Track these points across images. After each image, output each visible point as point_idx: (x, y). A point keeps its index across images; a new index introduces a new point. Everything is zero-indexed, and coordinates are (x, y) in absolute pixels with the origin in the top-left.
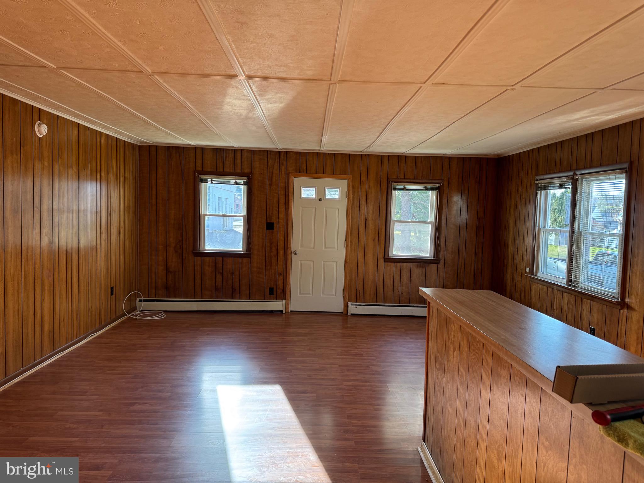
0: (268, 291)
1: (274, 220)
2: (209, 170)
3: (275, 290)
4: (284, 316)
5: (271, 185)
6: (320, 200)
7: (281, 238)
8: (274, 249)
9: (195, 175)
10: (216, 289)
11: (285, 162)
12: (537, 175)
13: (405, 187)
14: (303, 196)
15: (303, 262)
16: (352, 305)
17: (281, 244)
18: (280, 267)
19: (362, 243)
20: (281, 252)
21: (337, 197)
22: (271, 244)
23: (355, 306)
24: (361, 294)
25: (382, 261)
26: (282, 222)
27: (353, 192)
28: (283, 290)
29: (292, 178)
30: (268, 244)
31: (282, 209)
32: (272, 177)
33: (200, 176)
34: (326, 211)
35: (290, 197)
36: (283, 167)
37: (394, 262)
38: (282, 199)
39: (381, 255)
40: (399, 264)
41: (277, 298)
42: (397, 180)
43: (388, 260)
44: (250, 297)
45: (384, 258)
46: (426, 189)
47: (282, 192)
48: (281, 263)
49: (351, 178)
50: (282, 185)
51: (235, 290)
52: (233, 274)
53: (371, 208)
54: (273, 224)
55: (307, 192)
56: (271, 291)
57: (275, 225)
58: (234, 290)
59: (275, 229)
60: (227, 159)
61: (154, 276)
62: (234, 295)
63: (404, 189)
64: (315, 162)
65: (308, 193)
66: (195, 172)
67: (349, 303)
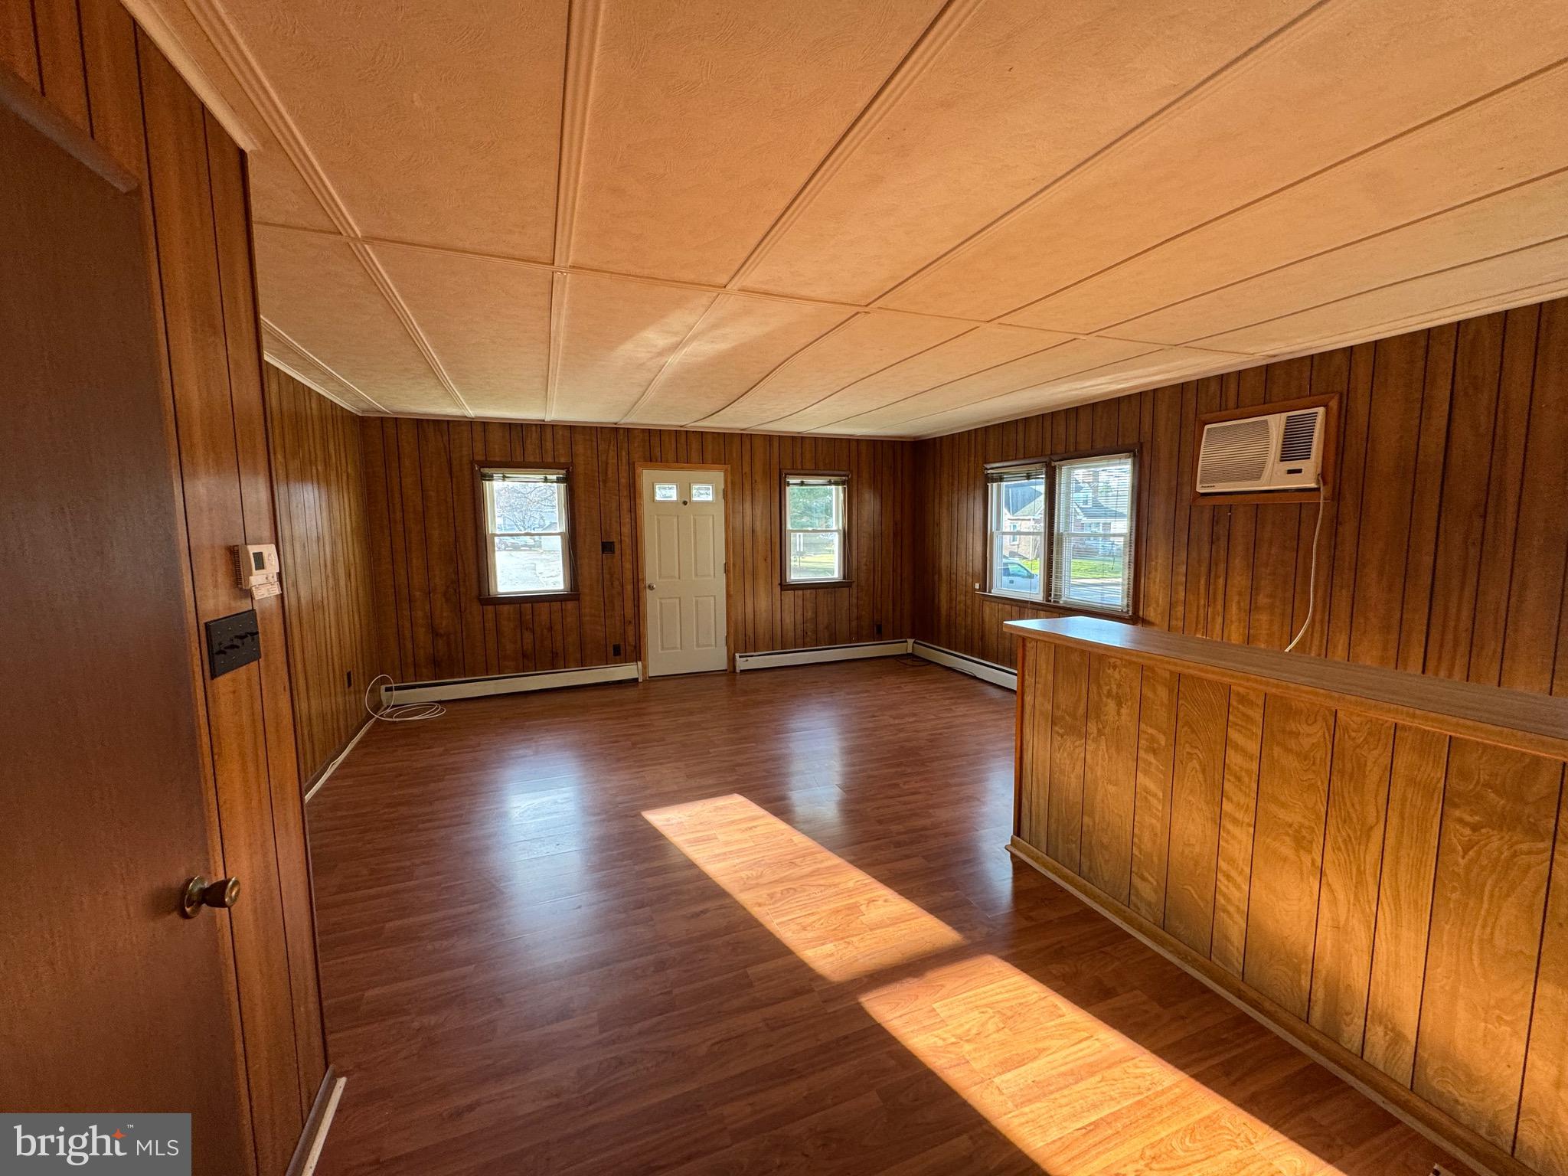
0: (611, 650)
1: (614, 539)
2: (498, 459)
3: (622, 647)
4: (641, 686)
5: (605, 482)
6: (685, 503)
7: (628, 566)
8: (616, 583)
9: (473, 468)
10: (524, 656)
11: (626, 445)
12: (986, 463)
13: (802, 482)
14: (658, 498)
15: (663, 601)
16: (740, 657)
17: (628, 575)
18: (629, 612)
19: (749, 565)
20: (629, 588)
21: (710, 498)
22: (612, 576)
23: (745, 659)
24: (752, 640)
25: (778, 589)
26: (627, 540)
27: (733, 488)
28: (635, 647)
29: (639, 470)
30: (607, 576)
31: (626, 519)
32: (607, 470)
33: (482, 470)
34: (695, 520)
35: (638, 501)
36: (624, 453)
37: (794, 590)
38: (625, 505)
39: (777, 581)
40: (801, 592)
41: (626, 660)
42: (793, 471)
43: (785, 586)
44: (583, 663)
45: (781, 584)
46: (830, 483)
47: (625, 493)
48: (629, 604)
49: (729, 469)
50: (623, 481)
51: (557, 654)
52: (551, 629)
53: (758, 512)
54: (613, 543)
55: (664, 492)
56: (617, 650)
57: (617, 546)
58: (555, 655)
59: (617, 552)
60: (529, 441)
61: (409, 645)
62: (554, 661)
63: (802, 484)
64: (674, 446)
65: (666, 492)
66: (472, 462)
67: (737, 655)
